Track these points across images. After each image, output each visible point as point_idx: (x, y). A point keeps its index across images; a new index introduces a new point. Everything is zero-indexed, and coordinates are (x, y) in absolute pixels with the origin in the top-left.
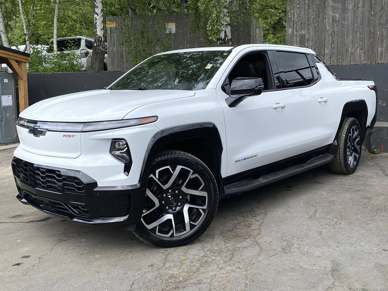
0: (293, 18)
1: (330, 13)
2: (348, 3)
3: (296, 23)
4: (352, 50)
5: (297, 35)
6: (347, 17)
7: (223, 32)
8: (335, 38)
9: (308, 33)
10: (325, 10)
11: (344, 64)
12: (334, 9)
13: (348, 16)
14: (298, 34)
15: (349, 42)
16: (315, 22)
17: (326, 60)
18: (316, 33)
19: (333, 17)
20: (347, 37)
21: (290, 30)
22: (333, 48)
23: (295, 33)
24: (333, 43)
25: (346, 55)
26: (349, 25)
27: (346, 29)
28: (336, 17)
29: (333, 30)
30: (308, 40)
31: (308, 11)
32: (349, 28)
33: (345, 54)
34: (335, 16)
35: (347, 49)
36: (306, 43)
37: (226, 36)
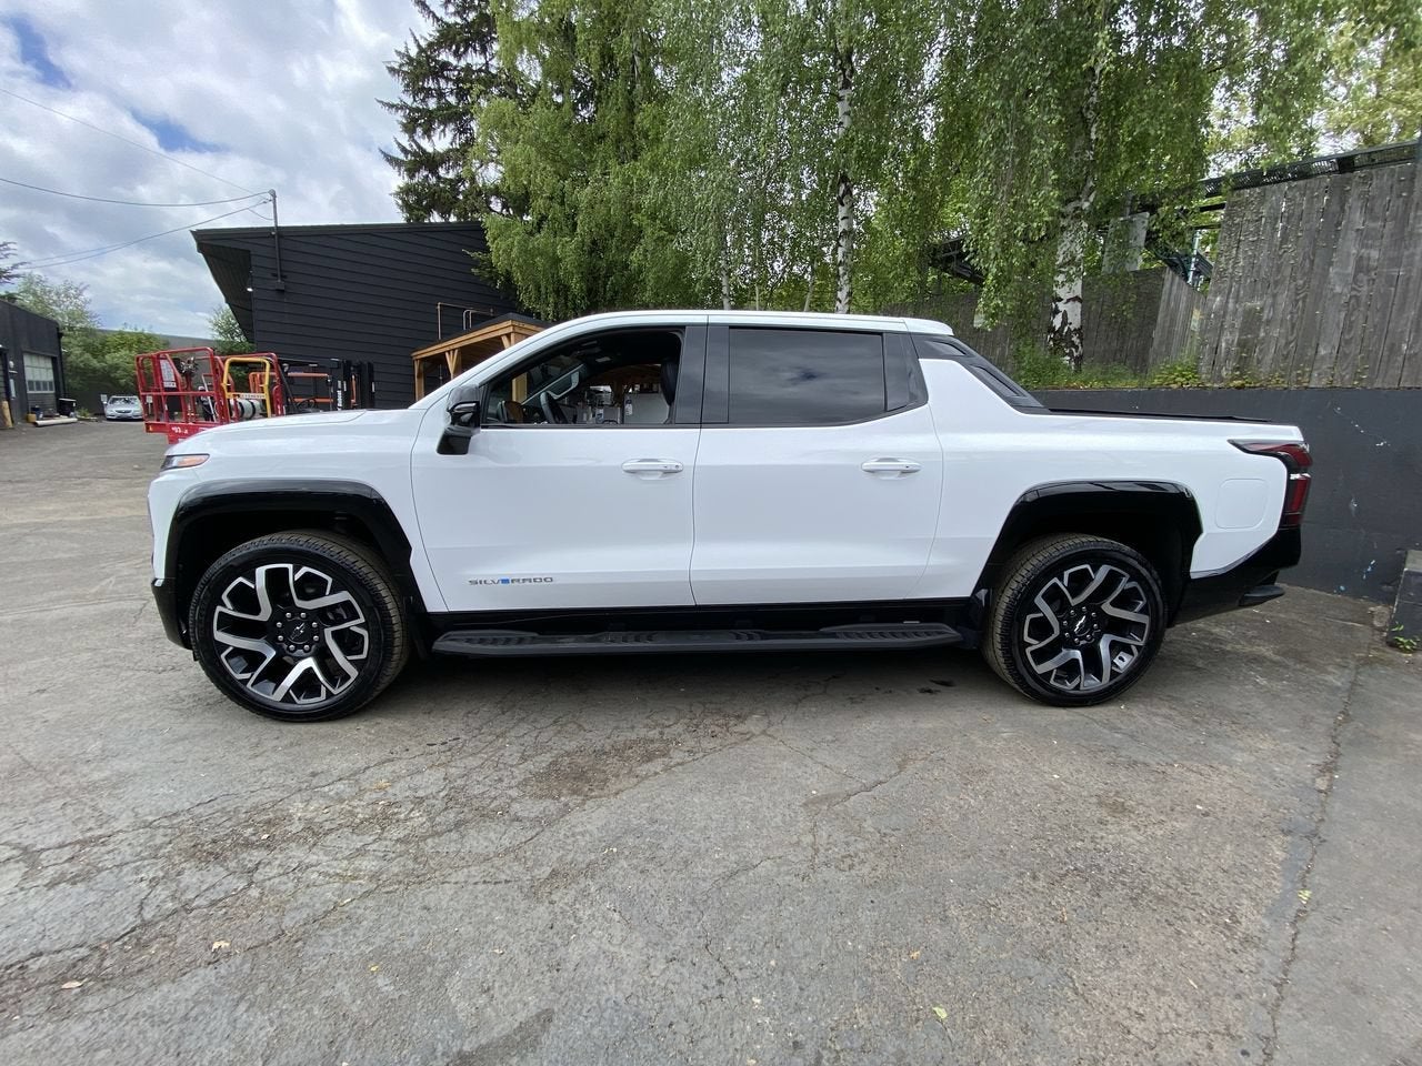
0: (1230, 271)
1: (1350, 247)
2: (1415, 217)
3: (1239, 282)
4: (1409, 348)
5: (1235, 312)
6: (1408, 257)
7: (1060, 315)
8: (1358, 317)
9: (1273, 305)
10: (1336, 240)
11: (1378, 385)
12: (1364, 237)
13: (1413, 254)
14: (1240, 310)
15: (1406, 325)
16: (1299, 276)
17: (1319, 374)
18: (1297, 301)
19: (1360, 259)
20: (1402, 309)
21: (1218, 299)
22: (1348, 342)
23: (1231, 305)
24: (1348, 326)
25: (1389, 361)
26: (1412, 280)
27: (1399, 290)
28: (1369, 259)
29: (1354, 293)
30: (1268, 322)
31: (1280, 248)
32: (1411, 286)
33: (1385, 359)
34: (1365, 255)
35: (1393, 345)
36: (1262, 330)
37: (1065, 322)
